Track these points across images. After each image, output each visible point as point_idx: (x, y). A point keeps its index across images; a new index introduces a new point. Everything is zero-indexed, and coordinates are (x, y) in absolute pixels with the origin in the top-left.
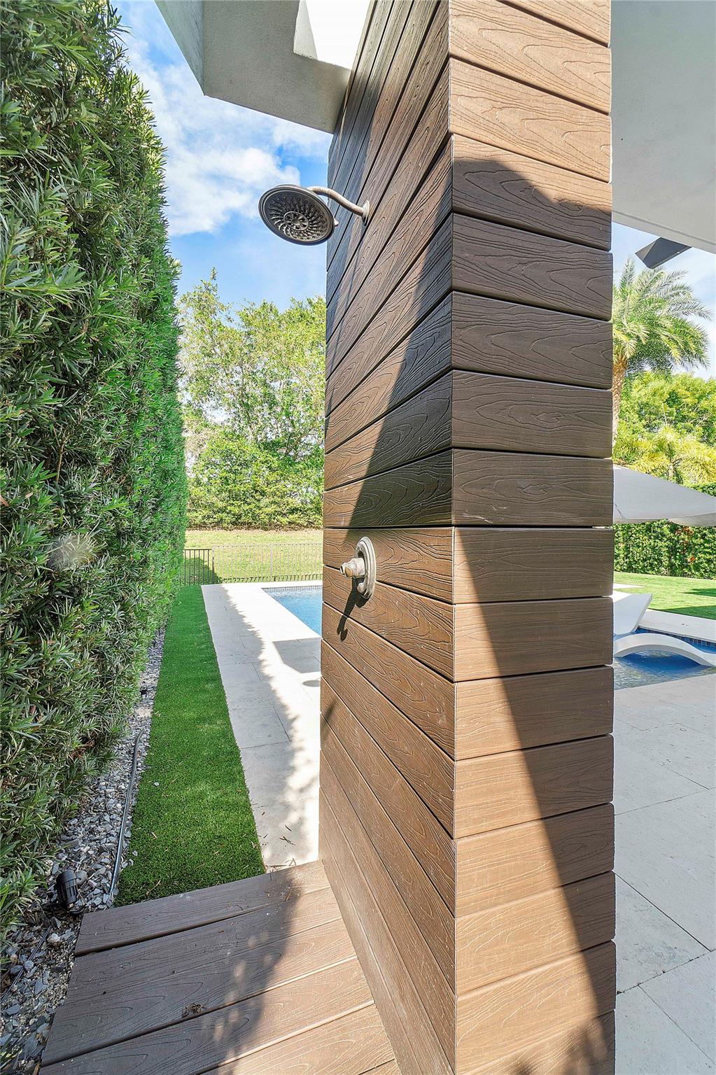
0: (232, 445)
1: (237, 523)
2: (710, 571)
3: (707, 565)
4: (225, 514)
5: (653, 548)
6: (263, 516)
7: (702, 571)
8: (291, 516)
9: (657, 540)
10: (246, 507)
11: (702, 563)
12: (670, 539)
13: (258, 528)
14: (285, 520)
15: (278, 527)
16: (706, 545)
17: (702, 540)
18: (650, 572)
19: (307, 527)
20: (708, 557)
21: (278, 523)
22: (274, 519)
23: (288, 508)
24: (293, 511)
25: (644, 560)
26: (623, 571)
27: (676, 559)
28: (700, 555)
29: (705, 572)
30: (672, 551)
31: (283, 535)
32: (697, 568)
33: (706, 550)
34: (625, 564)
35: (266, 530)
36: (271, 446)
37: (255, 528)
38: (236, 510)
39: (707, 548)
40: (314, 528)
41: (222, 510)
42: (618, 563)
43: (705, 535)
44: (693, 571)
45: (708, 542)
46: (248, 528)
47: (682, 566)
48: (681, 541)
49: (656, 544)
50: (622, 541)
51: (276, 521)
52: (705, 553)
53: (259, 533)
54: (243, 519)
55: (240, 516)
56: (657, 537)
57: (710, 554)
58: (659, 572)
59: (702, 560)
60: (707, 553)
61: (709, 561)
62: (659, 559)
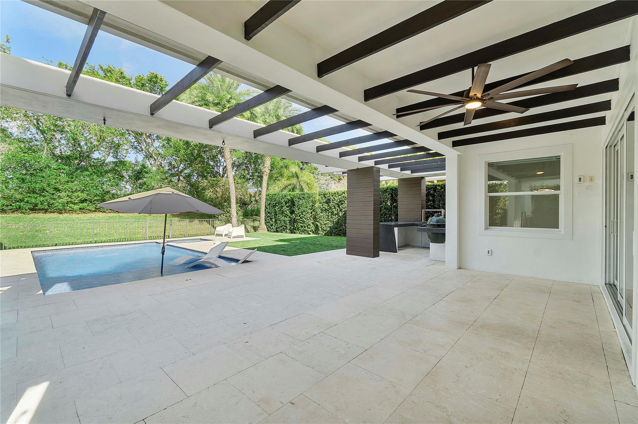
0: (27, 157)
1: (34, 209)
2: (302, 231)
4: (22, 204)
5: (284, 221)
6: (57, 204)
7: (300, 230)
8: (81, 205)
10: (42, 199)
11: (299, 227)
13: (54, 212)
14: (76, 207)
15: (72, 211)
17: (299, 218)
18: (283, 232)
19: (95, 211)
20: (301, 225)
21: (70, 209)
22: (68, 206)
23: (78, 199)
24: (84, 201)
25: (281, 227)
26: (274, 232)
27: (292, 226)
28: (299, 224)
30: (290, 222)
31: (74, 216)
32: (298, 230)
35: (61, 213)
36: (66, 159)
37: (52, 212)
38: (33, 200)
40: (101, 212)
41: (21, 200)
42: (273, 228)
44: (297, 231)
45: (301, 218)
46: (45, 213)
48: (293, 218)
49: (285, 219)
50: (274, 218)
51: (68, 207)
53: (55, 215)
54: (39, 206)
55: (36, 205)
56: (285, 216)
57: (302, 223)
59: (300, 226)
60: (301, 223)
61: (302, 227)
62: (286, 226)
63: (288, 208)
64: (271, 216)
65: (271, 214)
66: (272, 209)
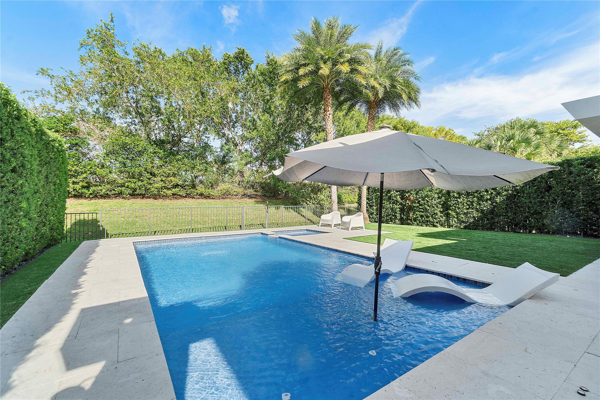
0: (128, 140)
1: (134, 195)
2: (422, 222)
3: (420, 218)
4: (123, 188)
5: (392, 209)
6: (153, 189)
7: (418, 221)
8: (174, 190)
9: (394, 205)
10: (140, 183)
11: (418, 217)
12: (401, 204)
13: (150, 198)
14: (169, 192)
15: (165, 197)
16: (420, 207)
18: (390, 223)
19: (186, 197)
20: (421, 214)
21: (165, 194)
22: (162, 191)
23: (171, 184)
24: (176, 186)
25: (387, 216)
26: (376, 222)
27: (404, 215)
28: (417, 213)
29: (420, 222)
30: (402, 210)
31: (168, 202)
32: (415, 220)
33: (420, 210)
34: (377, 218)
35: (156, 199)
36: (160, 143)
37: (148, 198)
38: (133, 185)
39: (421, 209)
40: (191, 198)
41: (122, 186)
42: (373, 217)
43: (419, 201)
44: (413, 222)
45: (421, 205)
46: (143, 198)
47: (407, 219)
48: (407, 205)
49: (393, 207)
50: (375, 205)
51: (162, 193)
52: (420, 211)
53: (151, 201)
54: (138, 191)
55: (135, 190)
56: (394, 203)
57: (422, 212)
58: (395, 223)
59: (418, 216)
60: (421, 211)
61: (422, 216)
62: (395, 215)
63: (399, 193)
64: (371, 203)
65: (371, 200)
66: (372, 194)
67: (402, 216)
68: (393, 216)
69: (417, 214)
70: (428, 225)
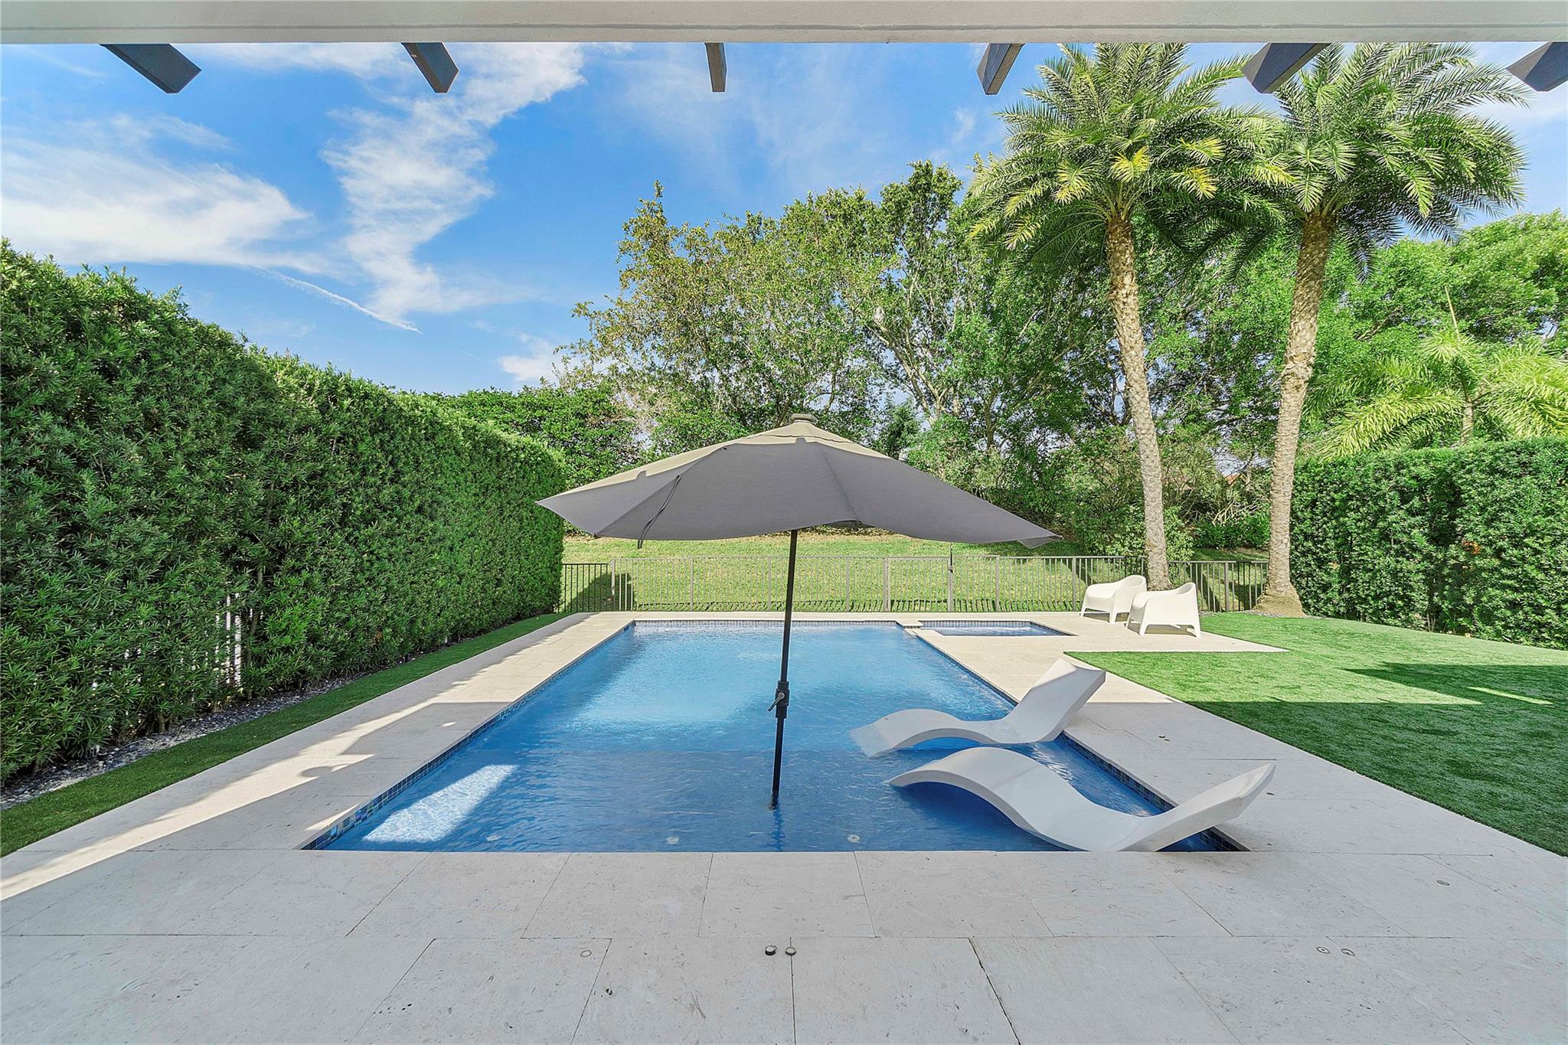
2: (1518, 626)
3: (1508, 613)
5: (1394, 574)
7: (1499, 624)
9: (1400, 559)
11: (1496, 608)
12: (1428, 557)
16: (1504, 570)
17: (1496, 562)
18: (1390, 620)
20: (1511, 596)
25: (1377, 598)
26: (1338, 615)
27: (1443, 597)
28: (1492, 592)
29: (1506, 627)
30: (1434, 580)
32: (1488, 617)
33: (1506, 582)
34: (1342, 604)
39: (1509, 577)
42: (1331, 599)
43: (1502, 550)
44: (1480, 624)
45: (1510, 564)
47: (1456, 613)
48: (1452, 562)
49: (1399, 566)
50: (1335, 557)
52: (1504, 587)
56: (1401, 553)
57: (1516, 590)
58: (1409, 622)
59: (1497, 602)
60: (1510, 587)
61: (1514, 606)
62: (1408, 597)
63: (1419, 518)
64: (1322, 550)
65: (1321, 542)
66: (1325, 523)
67: (1436, 599)
68: (1401, 598)
69: (1491, 598)
70: (1544, 640)
